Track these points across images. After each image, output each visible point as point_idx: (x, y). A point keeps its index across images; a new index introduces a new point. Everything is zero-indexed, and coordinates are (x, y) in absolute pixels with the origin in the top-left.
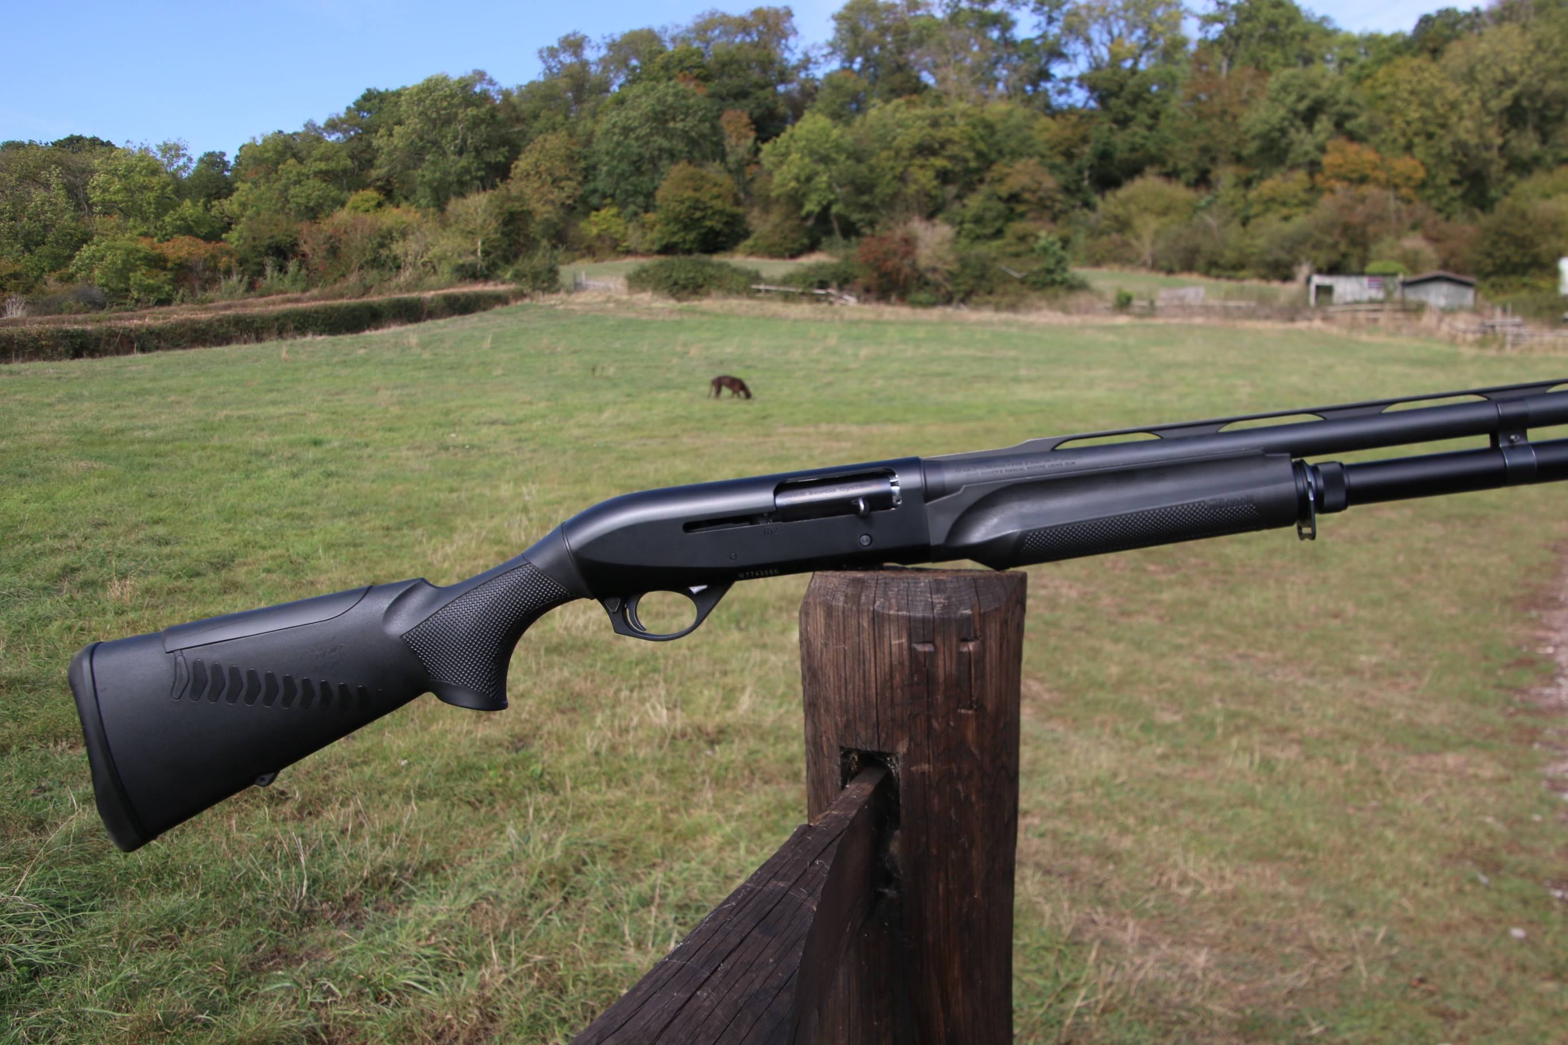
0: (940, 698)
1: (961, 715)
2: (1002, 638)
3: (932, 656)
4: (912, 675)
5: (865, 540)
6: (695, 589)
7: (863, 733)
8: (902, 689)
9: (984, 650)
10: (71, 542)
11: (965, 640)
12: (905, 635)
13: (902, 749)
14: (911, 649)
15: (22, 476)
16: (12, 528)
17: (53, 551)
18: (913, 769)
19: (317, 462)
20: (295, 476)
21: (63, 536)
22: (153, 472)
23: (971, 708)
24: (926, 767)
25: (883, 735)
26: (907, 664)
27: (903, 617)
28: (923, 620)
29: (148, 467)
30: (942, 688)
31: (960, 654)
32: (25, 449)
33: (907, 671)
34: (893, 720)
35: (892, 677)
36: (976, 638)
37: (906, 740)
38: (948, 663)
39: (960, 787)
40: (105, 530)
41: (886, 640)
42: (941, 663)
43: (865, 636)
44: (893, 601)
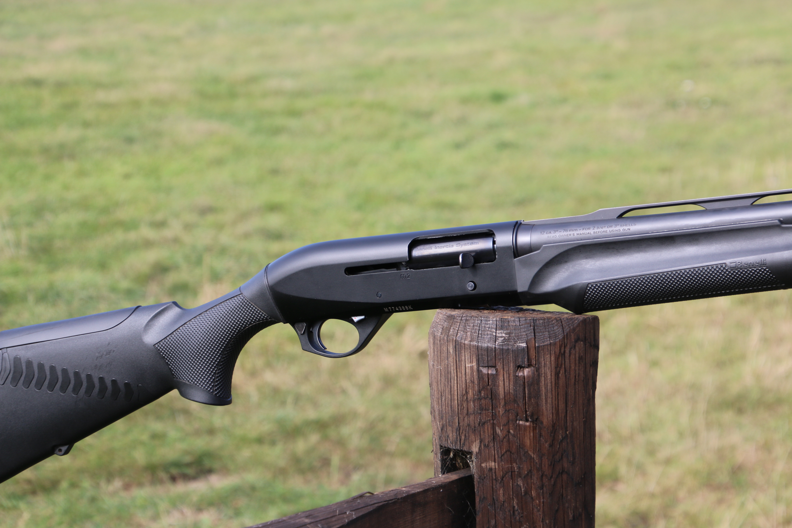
0: (501, 410)
1: (519, 425)
2: (558, 367)
3: (495, 377)
4: (480, 392)
5: (470, 286)
6: (356, 319)
7: (451, 435)
8: (474, 402)
9: (539, 376)
10: (168, 233)
11: (520, 367)
12: (475, 360)
13: (475, 449)
14: (479, 371)
15: (130, 140)
16: (105, 210)
17: (148, 244)
18: (483, 465)
19: (492, 126)
20: (458, 146)
21: (160, 225)
22: (282, 140)
23: (527, 420)
24: (492, 464)
25: (463, 437)
26: (476, 382)
27: (473, 346)
28: (487, 349)
29: (277, 131)
30: (502, 403)
31: (516, 377)
32: (136, 104)
33: (476, 388)
34: (469, 425)
35: (467, 393)
36: (529, 365)
37: (478, 442)
38: (507, 384)
39: (520, 483)
40: (210, 218)
41: (463, 363)
42: (501, 383)
43: (451, 359)
44: (469, 333)
